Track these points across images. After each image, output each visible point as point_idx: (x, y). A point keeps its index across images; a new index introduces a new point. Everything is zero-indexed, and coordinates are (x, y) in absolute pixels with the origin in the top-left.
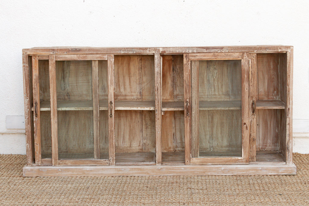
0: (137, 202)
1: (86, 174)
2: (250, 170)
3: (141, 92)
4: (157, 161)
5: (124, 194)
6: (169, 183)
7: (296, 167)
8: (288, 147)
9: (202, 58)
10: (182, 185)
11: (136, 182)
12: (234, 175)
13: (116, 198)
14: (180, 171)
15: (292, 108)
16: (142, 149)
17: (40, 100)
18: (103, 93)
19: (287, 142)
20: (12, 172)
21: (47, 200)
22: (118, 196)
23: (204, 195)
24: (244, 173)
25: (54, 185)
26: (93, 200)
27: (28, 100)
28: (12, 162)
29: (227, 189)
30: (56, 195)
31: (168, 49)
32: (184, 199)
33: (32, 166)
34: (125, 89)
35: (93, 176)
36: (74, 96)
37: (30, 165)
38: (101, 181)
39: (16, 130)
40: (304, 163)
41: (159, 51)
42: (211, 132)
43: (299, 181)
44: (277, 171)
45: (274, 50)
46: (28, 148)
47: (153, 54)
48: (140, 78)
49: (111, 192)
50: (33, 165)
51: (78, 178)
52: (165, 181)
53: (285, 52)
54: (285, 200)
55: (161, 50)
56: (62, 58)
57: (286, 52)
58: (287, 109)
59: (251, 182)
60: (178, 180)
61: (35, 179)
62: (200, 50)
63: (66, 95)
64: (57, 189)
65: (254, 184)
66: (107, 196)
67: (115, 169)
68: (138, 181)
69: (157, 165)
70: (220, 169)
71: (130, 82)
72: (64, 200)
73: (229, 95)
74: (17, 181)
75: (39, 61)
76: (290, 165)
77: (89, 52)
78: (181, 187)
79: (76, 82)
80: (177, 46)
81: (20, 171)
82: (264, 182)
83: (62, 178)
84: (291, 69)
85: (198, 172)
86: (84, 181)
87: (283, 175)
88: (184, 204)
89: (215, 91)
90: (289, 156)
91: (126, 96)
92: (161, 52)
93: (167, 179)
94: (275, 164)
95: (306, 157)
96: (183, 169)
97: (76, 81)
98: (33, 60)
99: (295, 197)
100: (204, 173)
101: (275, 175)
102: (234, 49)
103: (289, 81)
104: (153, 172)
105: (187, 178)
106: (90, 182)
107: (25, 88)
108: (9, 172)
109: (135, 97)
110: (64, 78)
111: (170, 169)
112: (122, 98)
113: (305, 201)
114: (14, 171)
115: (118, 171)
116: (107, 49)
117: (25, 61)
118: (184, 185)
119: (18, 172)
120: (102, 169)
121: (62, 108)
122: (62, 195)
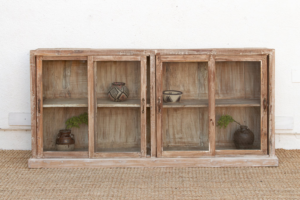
0: (134, 188)
1: (86, 166)
2: (236, 162)
3: (136, 91)
4: (152, 154)
5: (122, 181)
6: (162, 173)
7: (278, 159)
8: (271, 141)
9: (173, 60)
10: (174, 175)
11: (133, 172)
12: (222, 166)
13: (115, 184)
14: (173, 163)
15: (274, 106)
16: (137, 144)
17: (43, 97)
18: (102, 91)
19: (270, 137)
20: (17, 164)
21: (54, 186)
22: (117, 183)
23: (194, 182)
24: (231, 164)
25: (58, 175)
26: (95, 186)
27: (34, 97)
28: (15, 156)
29: (215, 178)
30: (61, 182)
31: (163, 51)
32: (176, 185)
33: (37, 158)
35: (93, 168)
36: (74, 94)
37: (35, 157)
38: (101, 172)
39: (18, 127)
40: (287, 157)
41: (154, 53)
42: (202, 129)
43: (280, 171)
44: (261, 163)
45: (258, 52)
46: (33, 141)
47: (149, 56)
48: (136, 77)
49: (110, 180)
51: (79, 169)
52: (159, 171)
54: (265, 186)
55: (156, 52)
56: (99, 58)
57: (269, 54)
58: (270, 106)
59: (237, 172)
60: (170, 171)
61: (39, 170)
62: (191, 52)
63: (67, 93)
64: (62, 178)
65: (239, 173)
66: (107, 183)
67: (113, 161)
68: (135, 171)
69: (151, 157)
70: (209, 161)
72: (69, 186)
73: (219, 93)
74: (23, 172)
75: (43, 61)
76: (273, 157)
77: (91, 53)
80: (171, 48)
81: (24, 163)
82: (248, 172)
83: (65, 169)
84: (273, 70)
85: (189, 164)
86: (85, 172)
87: (266, 167)
88: (176, 189)
89: (205, 89)
90: (272, 149)
92: (156, 54)
94: (259, 157)
95: (290, 152)
96: (175, 161)
97: (77, 80)
98: (37, 60)
99: (274, 183)
100: (195, 165)
101: (259, 167)
102: (221, 51)
103: (271, 81)
104: (148, 164)
105: (179, 169)
106: (90, 172)
107: (32, 86)
108: (14, 165)
109: (131, 95)
110: (65, 77)
111: (163, 161)
113: (282, 186)
114: (18, 163)
115: (115, 163)
117: (32, 61)
118: (176, 174)
119: (23, 164)
120: (101, 161)
121: (65, 105)
122: (67, 182)
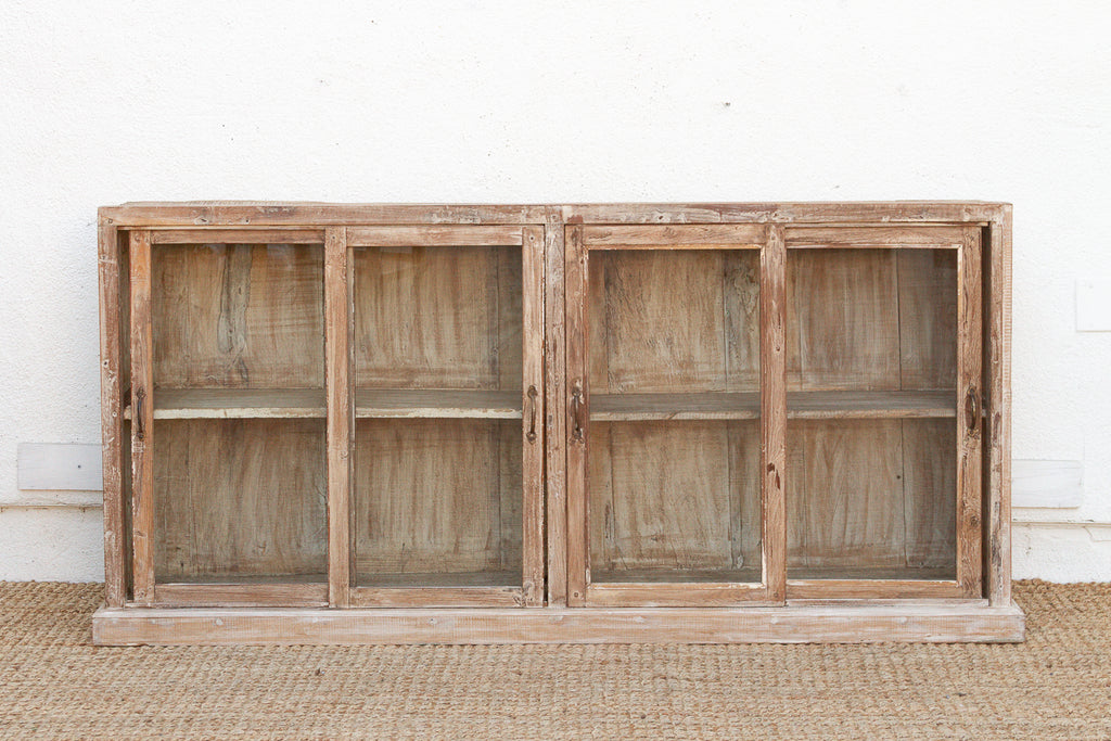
0: (488, 713)
1: (308, 636)
2: (866, 624)
3: (494, 360)
4: (552, 593)
5: (444, 691)
6: (591, 663)
7: (1022, 614)
8: (997, 546)
9: (628, 243)
10: (635, 668)
11: (483, 661)
12: (813, 640)
13: (418, 701)
14: (630, 627)
15: (1009, 415)
16: (496, 561)
18: (365, 363)
19: (992, 531)
20: (51, 632)
21: (192, 707)
22: (425, 697)
23: (709, 697)
24: (846, 634)
25: (205, 667)
26: (342, 706)
27: (113, 380)
28: (43, 603)
29: (788, 681)
31: (591, 211)
32: (642, 704)
33: (124, 608)
34: (439, 347)
35: (333, 644)
36: (263, 372)
37: (116, 604)
38: (363, 658)
39: (52, 496)
40: (1057, 610)
41: (561, 215)
42: (738, 501)
43: (1029, 659)
44: (960, 630)
45: (949, 215)
46: (109, 546)
48: (494, 310)
49: (398, 686)
50: (128, 605)
51: (281, 649)
52: (579, 657)
53: (986, 225)
54: (976, 709)
55: (568, 213)
57: (989, 223)
58: (993, 415)
59: (869, 660)
61: (134, 652)
62: (699, 215)
63: (234, 368)
64: (218, 678)
65: (878, 666)
66: (388, 696)
67: (408, 619)
68: (489, 657)
69: (550, 606)
70: (765, 620)
71: (457, 325)
72: (247, 706)
73: (800, 371)
74: (74, 658)
75: (154, 247)
76: (1006, 609)
77: (324, 218)
78: (635, 674)
79: (269, 324)
81: (78, 629)
82: (911, 660)
83: (229, 649)
84: (1006, 281)
85: (690, 630)
86: (302, 658)
87: (977, 643)
88: (643, 717)
89: (750, 355)
90: (999, 577)
91: (442, 372)
92: (569, 219)
93: (584, 651)
94: (951, 605)
95: (1069, 593)
96: (639, 619)
97: (272, 321)
98: (133, 243)
99: (1009, 702)
100: (712, 633)
101: (953, 643)
102: (813, 211)
103: (998, 322)
104: (537, 630)
105: (653, 651)
106: (324, 660)
107: (105, 339)
108: (40, 633)
109: (474, 378)
110: (228, 310)
111: (596, 621)
112: (429, 379)
113: (1040, 711)
114: (56, 628)
115: (416, 626)
116: (385, 207)
117: (106, 248)
118: (642, 667)
119: (72, 631)
121: (227, 411)
122: (238, 693)
